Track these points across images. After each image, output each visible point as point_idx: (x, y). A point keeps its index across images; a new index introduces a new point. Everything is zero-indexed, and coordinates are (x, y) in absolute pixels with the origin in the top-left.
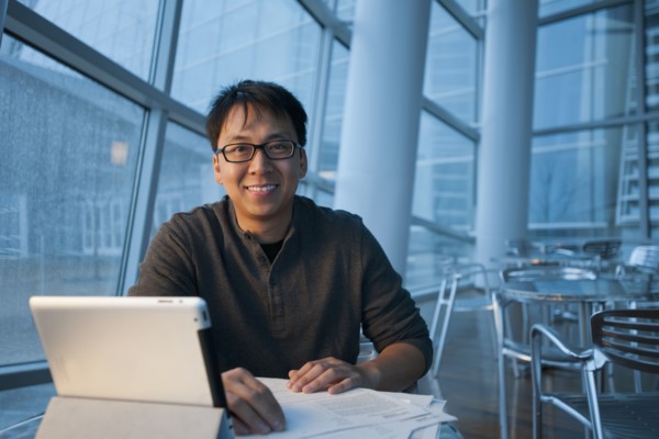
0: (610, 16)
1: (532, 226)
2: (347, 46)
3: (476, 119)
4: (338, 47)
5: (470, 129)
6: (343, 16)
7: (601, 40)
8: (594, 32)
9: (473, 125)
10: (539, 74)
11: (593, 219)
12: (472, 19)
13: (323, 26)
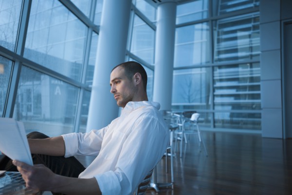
0: (207, 25)
1: (173, 104)
2: (98, 34)
3: (154, 63)
4: (94, 34)
5: (151, 66)
6: (96, 23)
7: (205, 33)
8: (202, 30)
9: (152, 64)
10: (176, 45)
11: (201, 102)
12: (152, 23)
13: (88, 27)
